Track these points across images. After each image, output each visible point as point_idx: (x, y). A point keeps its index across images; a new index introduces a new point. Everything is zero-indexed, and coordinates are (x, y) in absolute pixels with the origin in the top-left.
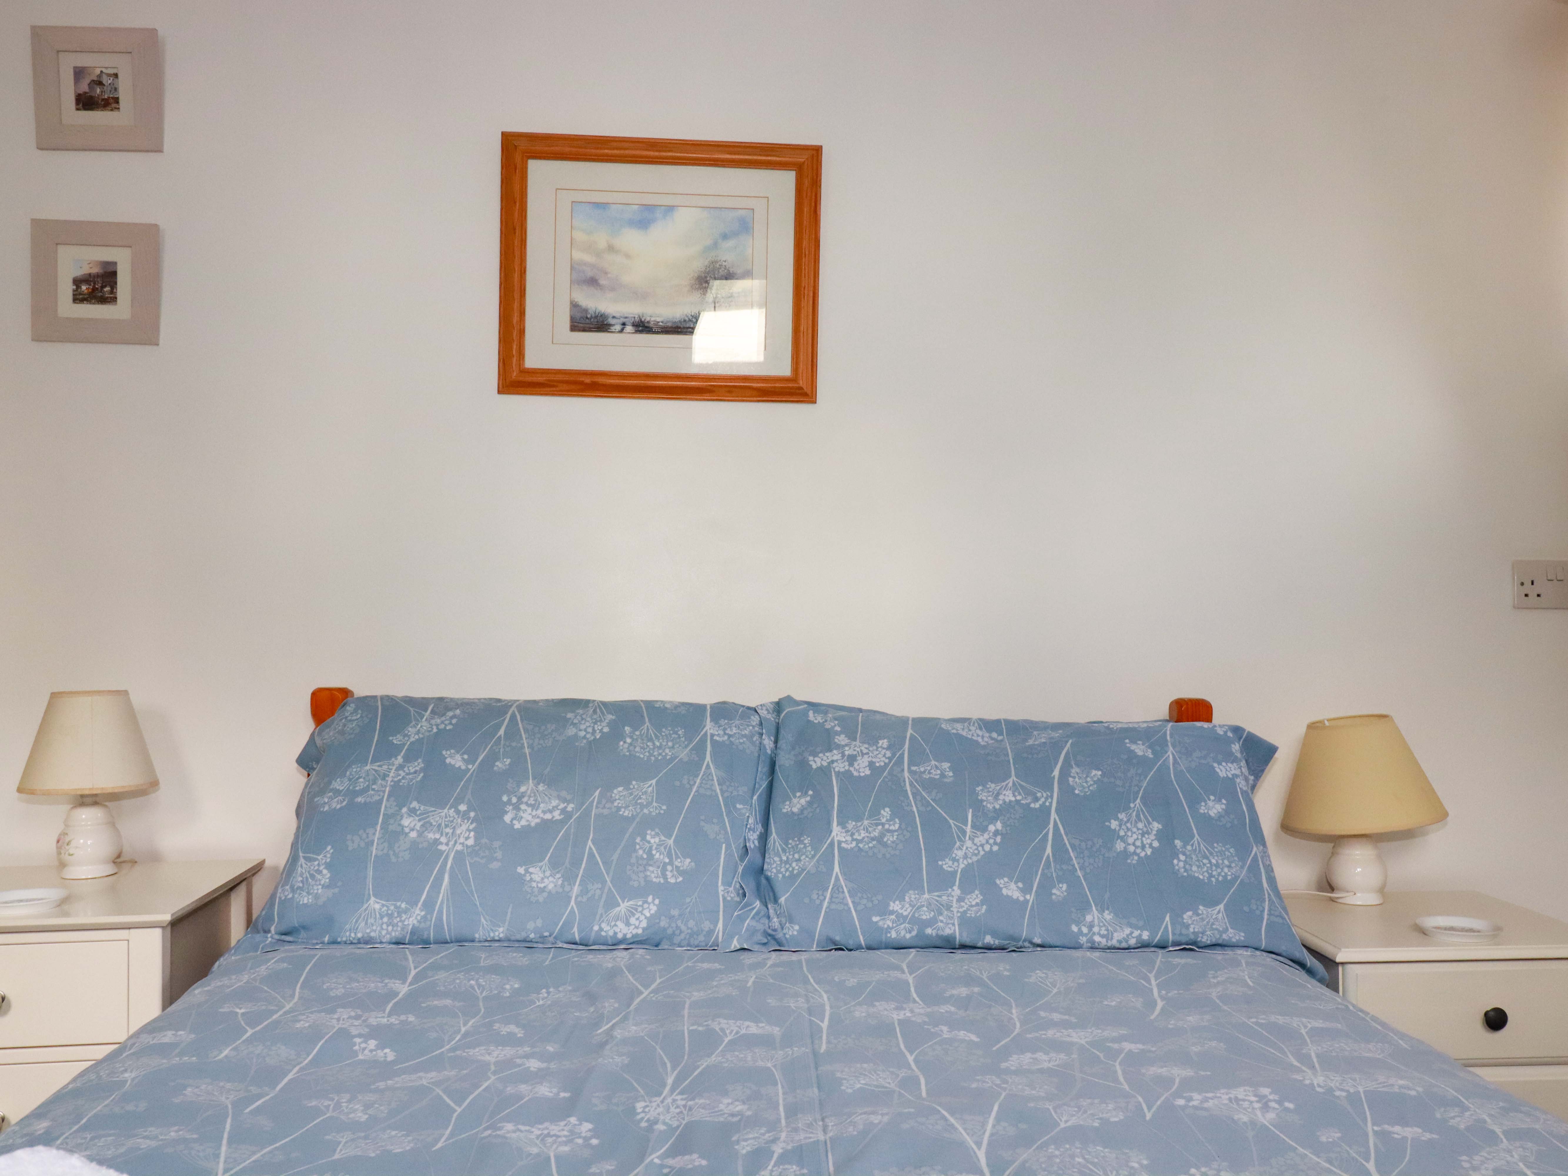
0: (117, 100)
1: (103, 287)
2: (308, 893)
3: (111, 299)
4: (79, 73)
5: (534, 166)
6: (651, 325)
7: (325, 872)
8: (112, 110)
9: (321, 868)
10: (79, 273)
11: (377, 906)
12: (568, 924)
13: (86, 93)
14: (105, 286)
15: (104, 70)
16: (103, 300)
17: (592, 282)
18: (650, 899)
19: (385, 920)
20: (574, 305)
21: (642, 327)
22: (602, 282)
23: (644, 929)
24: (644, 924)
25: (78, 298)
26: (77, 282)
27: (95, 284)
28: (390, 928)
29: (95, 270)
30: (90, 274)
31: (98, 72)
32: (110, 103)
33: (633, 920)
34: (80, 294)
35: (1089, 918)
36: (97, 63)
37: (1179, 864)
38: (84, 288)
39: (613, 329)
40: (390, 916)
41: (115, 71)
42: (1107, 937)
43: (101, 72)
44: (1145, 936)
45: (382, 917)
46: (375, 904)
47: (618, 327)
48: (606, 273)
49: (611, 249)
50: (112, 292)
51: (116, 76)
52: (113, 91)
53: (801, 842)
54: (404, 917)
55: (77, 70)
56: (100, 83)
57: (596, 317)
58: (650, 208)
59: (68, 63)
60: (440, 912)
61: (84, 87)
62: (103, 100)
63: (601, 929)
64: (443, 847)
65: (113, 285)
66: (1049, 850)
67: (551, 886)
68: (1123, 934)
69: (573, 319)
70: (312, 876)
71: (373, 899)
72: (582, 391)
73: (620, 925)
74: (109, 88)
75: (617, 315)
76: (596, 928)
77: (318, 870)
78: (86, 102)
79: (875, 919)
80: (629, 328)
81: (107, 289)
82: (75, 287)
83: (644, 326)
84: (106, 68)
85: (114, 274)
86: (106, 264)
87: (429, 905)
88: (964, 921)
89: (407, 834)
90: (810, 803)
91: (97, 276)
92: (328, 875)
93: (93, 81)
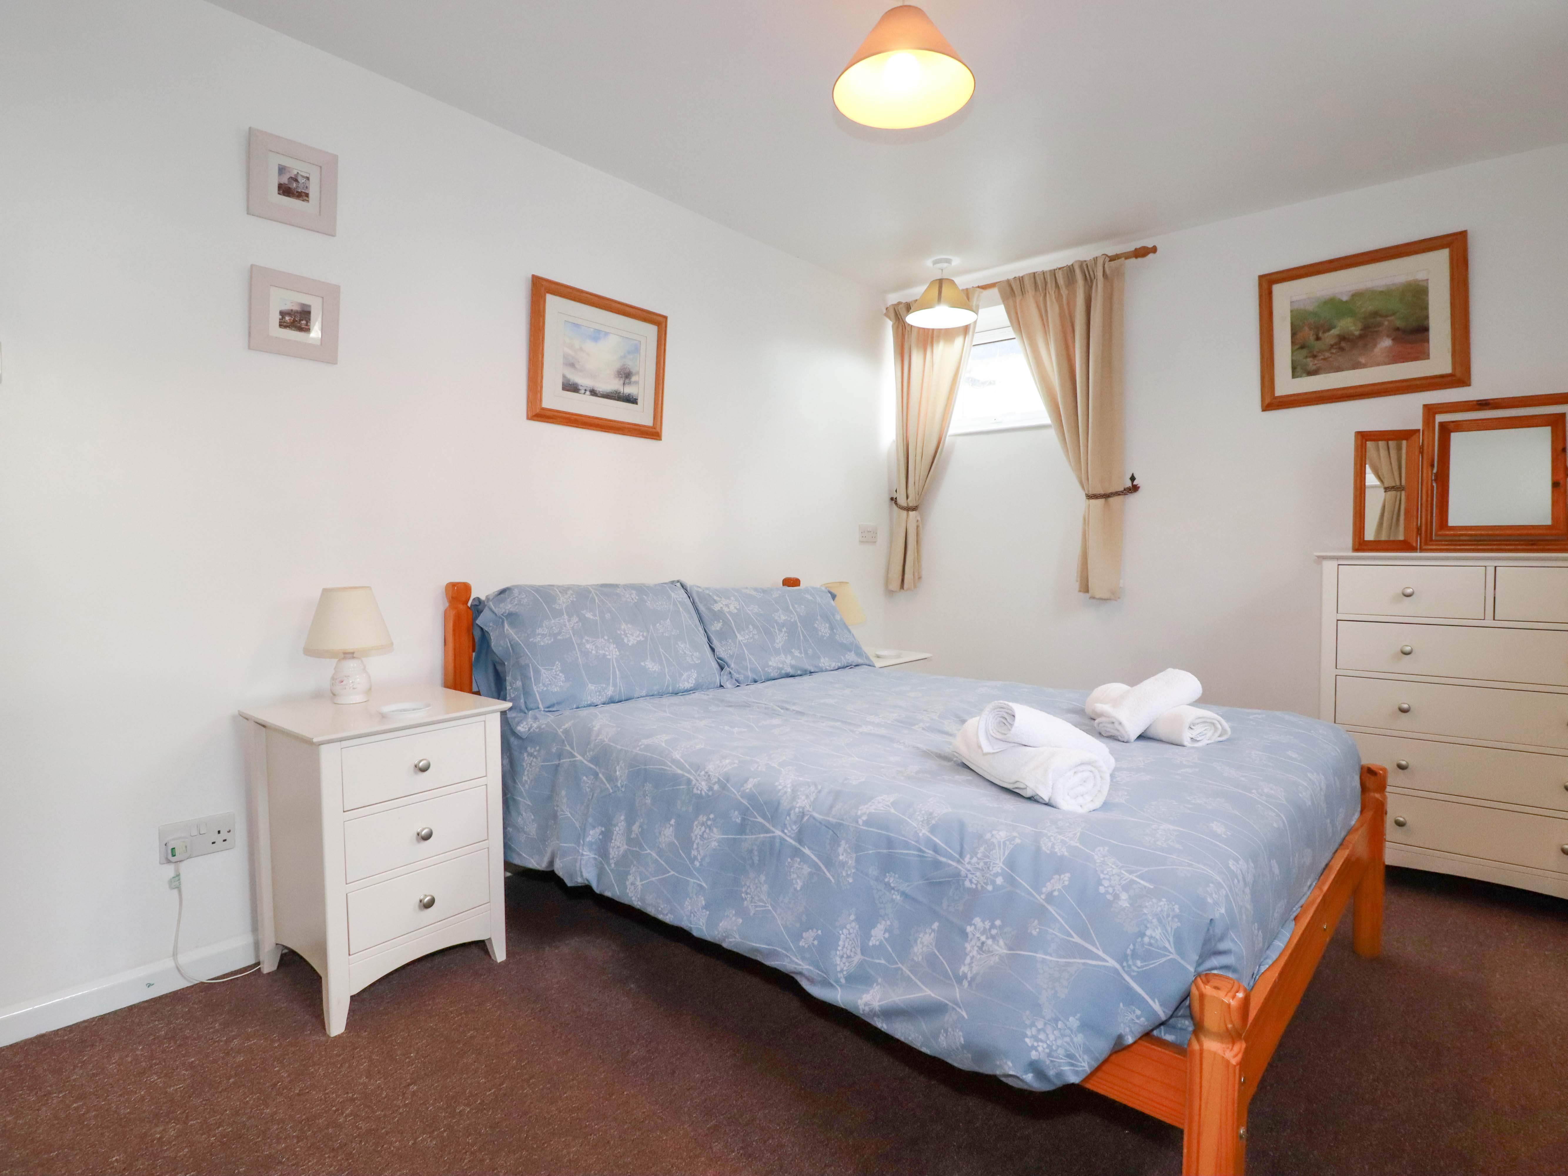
0: (307, 195)
1: (300, 320)
2: (556, 686)
3: (307, 329)
4: (282, 170)
5: (549, 298)
6: (597, 392)
7: (561, 674)
8: (303, 201)
9: (558, 673)
10: (287, 307)
11: (593, 688)
12: (668, 687)
13: (285, 184)
14: (302, 320)
15: (299, 172)
16: (300, 329)
17: (572, 365)
18: (693, 670)
19: (598, 694)
20: (564, 377)
21: (593, 393)
22: (577, 366)
23: (694, 684)
24: (694, 682)
25: (283, 325)
26: (283, 314)
27: (295, 317)
28: (600, 697)
29: (296, 308)
30: (292, 310)
31: (295, 172)
32: (302, 196)
33: (690, 681)
34: (284, 322)
35: (822, 661)
36: (297, 167)
37: (837, 637)
38: (287, 318)
39: (581, 392)
40: (600, 692)
41: (308, 176)
42: (830, 666)
43: (298, 173)
44: (839, 665)
45: (596, 693)
46: (592, 687)
47: (583, 391)
48: (579, 362)
49: (581, 349)
50: (307, 325)
51: (308, 178)
52: (305, 188)
53: (728, 642)
54: (606, 691)
55: (281, 167)
56: (296, 180)
57: (574, 384)
58: (599, 331)
59: (275, 161)
60: (620, 687)
61: (285, 180)
62: (297, 192)
63: (679, 687)
64: (609, 657)
65: (308, 320)
66: (802, 638)
67: (657, 670)
68: (834, 665)
69: (563, 384)
70: (555, 678)
71: (590, 685)
72: (567, 423)
73: (686, 683)
74: (302, 186)
75: (583, 385)
76: (678, 686)
77: (556, 675)
78: (285, 190)
79: (766, 669)
80: (588, 393)
81: (304, 322)
82: (281, 317)
83: (595, 393)
84: (301, 171)
85: (309, 313)
86: (303, 305)
87: (615, 685)
88: (792, 666)
89: (591, 652)
90: (723, 625)
91: (297, 312)
92: (563, 676)
93: (291, 177)
